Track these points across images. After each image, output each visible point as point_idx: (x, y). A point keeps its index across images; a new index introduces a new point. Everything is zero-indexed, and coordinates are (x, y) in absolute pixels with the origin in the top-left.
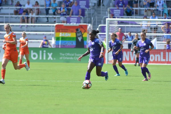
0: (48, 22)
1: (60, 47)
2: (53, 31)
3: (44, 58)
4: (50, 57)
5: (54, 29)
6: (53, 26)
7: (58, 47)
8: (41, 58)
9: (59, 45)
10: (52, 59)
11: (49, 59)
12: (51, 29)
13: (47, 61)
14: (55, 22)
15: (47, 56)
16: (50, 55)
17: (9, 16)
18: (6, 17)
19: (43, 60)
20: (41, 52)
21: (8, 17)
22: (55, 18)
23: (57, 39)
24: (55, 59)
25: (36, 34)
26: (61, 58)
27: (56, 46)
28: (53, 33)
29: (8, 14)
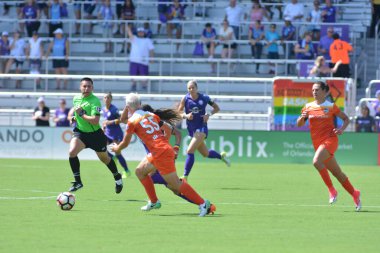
1: (284, 129)
2: (269, 94)
3: (249, 154)
4: (262, 152)
5: (273, 87)
6: (269, 83)
7: (280, 130)
9: (281, 125)
10: (265, 155)
11: (258, 155)
12: (265, 88)
13: (254, 159)
14: (272, 73)
15: (255, 150)
16: (262, 147)
17: (172, 59)
18: (164, 62)
19: (245, 158)
20: (241, 139)
21: (169, 62)
22: (273, 65)
23: (278, 111)
24: (272, 155)
25: (231, 101)
26: (286, 154)
27: (276, 127)
28: (270, 98)
29: (168, 56)
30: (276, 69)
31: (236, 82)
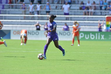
0: (101, 15)
1: (109, 31)
2: (105, 21)
3: (99, 38)
4: (103, 38)
5: (106, 19)
6: (105, 17)
7: (108, 31)
8: (96, 38)
10: (104, 39)
11: (102, 39)
12: (104, 19)
13: (100, 40)
14: (106, 15)
16: (103, 36)
17: (76, 11)
18: (74, 12)
19: (98, 40)
20: (96, 34)
22: (106, 12)
23: (107, 26)
24: (106, 39)
25: (94, 23)
26: (110, 38)
27: (107, 30)
30: (107, 13)
31: (95, 17)
